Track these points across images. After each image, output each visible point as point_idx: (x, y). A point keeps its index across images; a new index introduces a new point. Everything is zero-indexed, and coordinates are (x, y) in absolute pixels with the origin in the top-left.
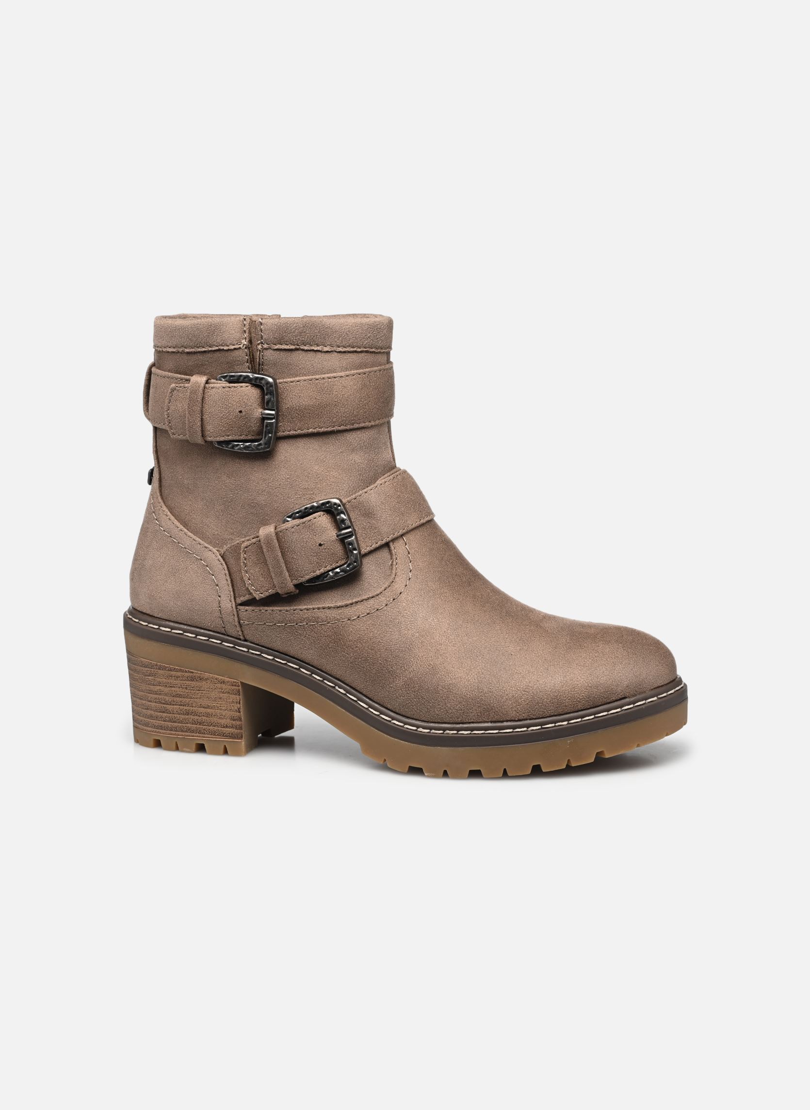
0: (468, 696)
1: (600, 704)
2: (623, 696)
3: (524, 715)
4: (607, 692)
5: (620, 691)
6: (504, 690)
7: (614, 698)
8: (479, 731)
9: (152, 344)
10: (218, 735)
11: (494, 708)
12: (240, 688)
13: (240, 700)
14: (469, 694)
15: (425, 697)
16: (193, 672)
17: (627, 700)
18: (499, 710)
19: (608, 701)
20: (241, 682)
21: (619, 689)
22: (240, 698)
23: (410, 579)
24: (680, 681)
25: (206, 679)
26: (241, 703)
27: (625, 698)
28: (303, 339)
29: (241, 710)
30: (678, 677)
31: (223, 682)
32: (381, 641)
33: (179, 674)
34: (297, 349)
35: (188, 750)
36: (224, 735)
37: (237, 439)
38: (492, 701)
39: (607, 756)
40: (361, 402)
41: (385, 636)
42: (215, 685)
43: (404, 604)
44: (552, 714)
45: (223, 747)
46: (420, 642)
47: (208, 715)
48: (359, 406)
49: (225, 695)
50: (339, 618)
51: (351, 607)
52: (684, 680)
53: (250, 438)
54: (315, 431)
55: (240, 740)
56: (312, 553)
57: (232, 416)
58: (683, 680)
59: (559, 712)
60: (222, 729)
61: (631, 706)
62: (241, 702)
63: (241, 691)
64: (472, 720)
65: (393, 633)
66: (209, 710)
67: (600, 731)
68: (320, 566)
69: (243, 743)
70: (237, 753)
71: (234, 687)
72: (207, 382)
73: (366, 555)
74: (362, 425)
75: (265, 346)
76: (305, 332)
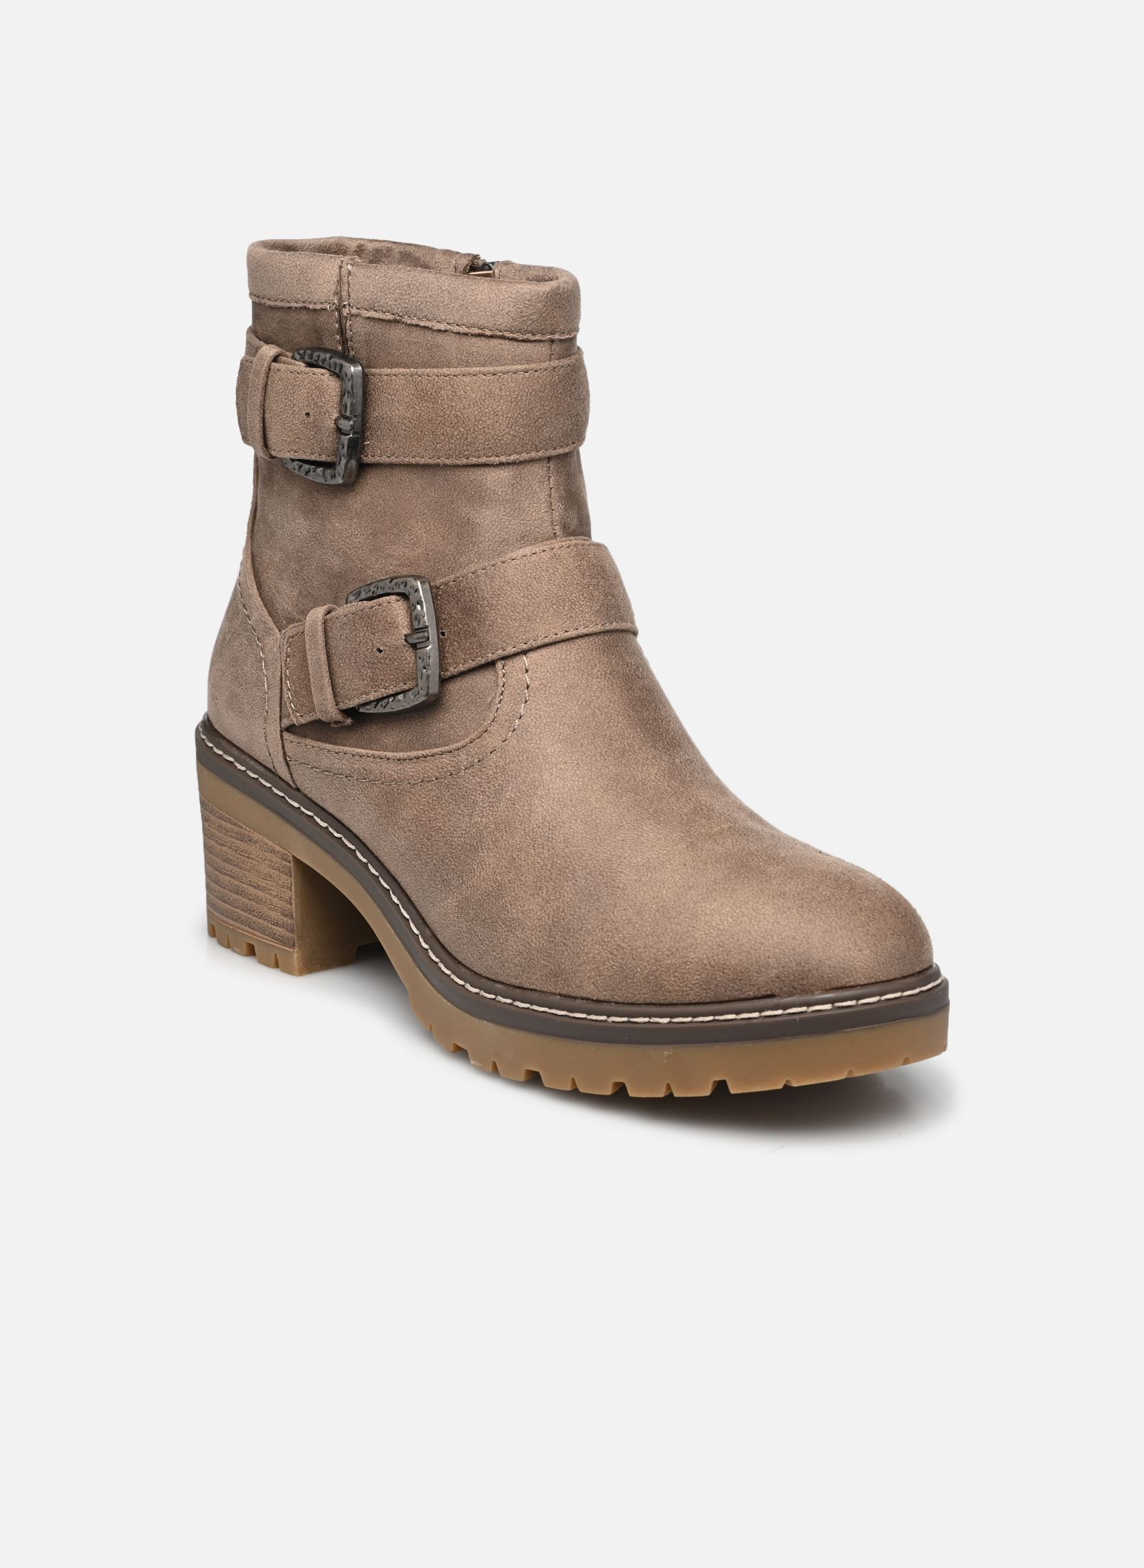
0: (533, 945)
1: (727, 998)
2: (769, 993)
3: (604, 993)
4: (740, 980)
5: (762, 983)
6: (585, 946)
7: (751, 993)
8: (540, 1006)
9: (248, 292)
10: (267, 935)
11: (564, 972)
12: (292, 865)
13: (291, 885)
14: (535, 941)
15: (479, 934)
16: (241, 827)
17: (775, 1001)
18: (572, 978)
19: (740, 996)
20: (293, 856)
21: (761, 980)
22: (291, 881)
23: (514, 730)
24: (937, 974)
25: (256, 842)
26: (293, 891)
27: (772, 996)
28: (406, 305)
29: (293, 901)
30: (934, 966)
31: (273, 851)
32: (442, 827)
33: (228, 826)
34: (396, 321)
35: (239, 951)
36: (274, 936)
37: (308, 458)
38: (563, 960)
39: (733, 1090)
40: (481, 422)
41: (449, 820)
42: (264, 853)
43: (491, 772)
44: (648, 1001)
45: (273, 955)
46: (494, 839)
47: (258, 900)
48: (476, 428)
49: (275, 871)
50: (396, 777)
51: (415, 763)
52: (945, 973)
53: (324, 459)
54: (413, 461)
55: (291, 950)
56: (365, 663)
57: (298, 420)
58: (942, 972)
59: (659, 1000)
60: (272, 926)
61: (780, 1012)
62: (293, 887)
63: (292, 870)
64: (534, 987)
65: (461, 817)
66: (259, 893)
67: (717, 1046)
68: (376, 686)
69: (296, 955)
70: (288, 970)
71: (284, 863)
72: (275, 359)
73: (453, 677)
74: (483, 460)
75: (354, 311)
76: (409, 294)
